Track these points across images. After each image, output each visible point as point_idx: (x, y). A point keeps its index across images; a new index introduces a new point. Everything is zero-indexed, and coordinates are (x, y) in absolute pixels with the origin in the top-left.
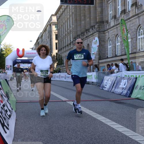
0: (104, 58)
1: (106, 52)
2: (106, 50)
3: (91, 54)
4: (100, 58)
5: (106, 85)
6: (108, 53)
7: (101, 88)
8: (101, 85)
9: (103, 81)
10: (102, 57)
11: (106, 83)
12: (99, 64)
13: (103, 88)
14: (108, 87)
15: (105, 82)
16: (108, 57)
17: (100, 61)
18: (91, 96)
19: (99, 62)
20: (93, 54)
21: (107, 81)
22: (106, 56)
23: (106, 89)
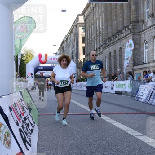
0: (139, 64)
1: (142, 57)
2: (142, 54)
3: (124, 59)
4: (135, 64)
5: (142, 96)
6: (144, 58)
7: (137, 99)
8: (136, 95)
9: (139, 91)
10: (136, 62)
11: (142, 93)
12: (133, 71)
13: (139, 99)
14: (145, 98)
15: (141, 91)
16: (144, 62)
17: (135, 68)
18: (124, 109)
19: (133, 69)
20: (126, 59)
21: (143, 91)
22: (141, 62)
23: (142, 100)
